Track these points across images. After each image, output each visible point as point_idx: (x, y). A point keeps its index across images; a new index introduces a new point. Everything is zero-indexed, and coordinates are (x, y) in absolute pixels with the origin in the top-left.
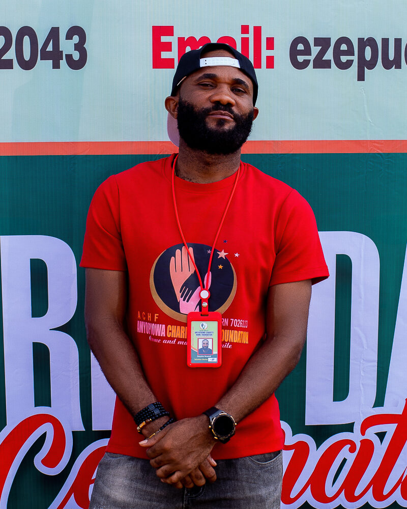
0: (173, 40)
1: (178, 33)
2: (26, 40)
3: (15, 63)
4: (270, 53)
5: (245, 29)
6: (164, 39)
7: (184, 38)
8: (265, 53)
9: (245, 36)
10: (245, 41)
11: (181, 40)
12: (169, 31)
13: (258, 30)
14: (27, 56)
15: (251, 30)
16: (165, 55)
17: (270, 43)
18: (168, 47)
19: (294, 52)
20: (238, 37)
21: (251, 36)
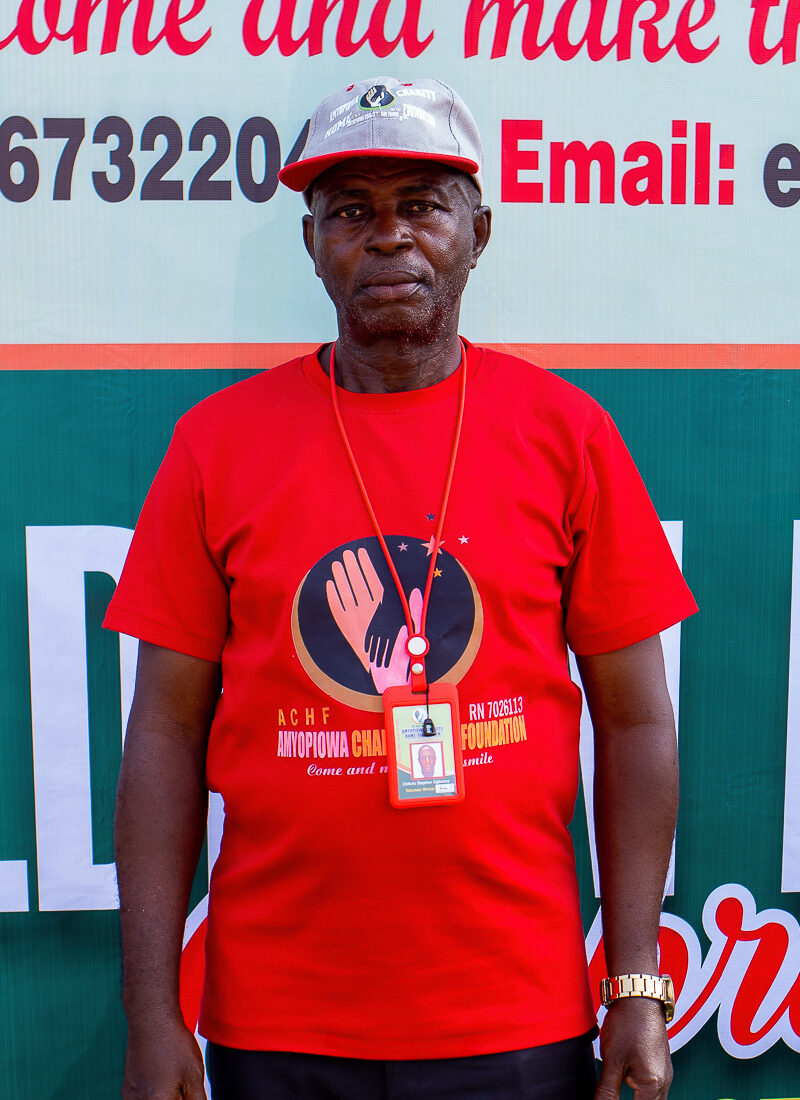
0: (542, 147)
1: (551, 134)
2: (258, 144)
3: (236, 188)
4: (726, 175)
5: (679, 128)
6: (524, 145)
7: (562, 144)
8: (717, 174)
9: (679, 141)
10: (679, 152)
11: (556, 147)
12: (533, 129)
13: (703, 131)
14: (259, 175)
15: (691, 131)
16: (524, 176)
17: (727, 156)
18: (531, 160)
19: (772, 175)
20: (665, 144)
21: (690, 141)
